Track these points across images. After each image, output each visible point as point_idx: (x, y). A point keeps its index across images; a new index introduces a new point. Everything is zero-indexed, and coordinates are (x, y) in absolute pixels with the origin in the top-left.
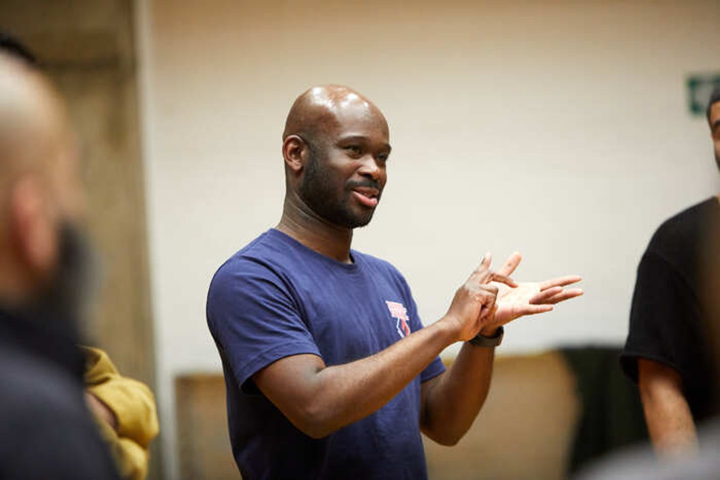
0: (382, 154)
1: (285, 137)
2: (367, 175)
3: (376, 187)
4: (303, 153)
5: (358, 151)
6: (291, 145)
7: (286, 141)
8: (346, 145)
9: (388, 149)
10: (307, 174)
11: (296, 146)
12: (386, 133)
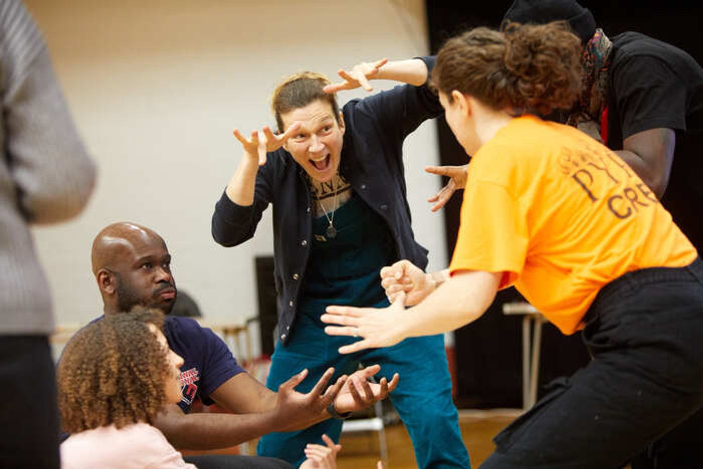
0: (165, 261)
1: (95, 273)
2: (162, 281)
3: (171, 286)
4: (111, 280)
5: (149, 266)
6: (102, 277)
7: (97, 275)
8: (139, 265)
9: (169, 257)
10: (119, 295)
11: (106, 276)
12: (164, 246)
